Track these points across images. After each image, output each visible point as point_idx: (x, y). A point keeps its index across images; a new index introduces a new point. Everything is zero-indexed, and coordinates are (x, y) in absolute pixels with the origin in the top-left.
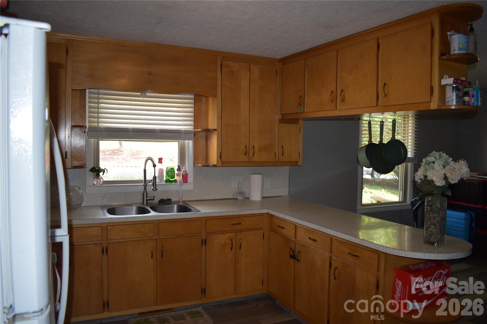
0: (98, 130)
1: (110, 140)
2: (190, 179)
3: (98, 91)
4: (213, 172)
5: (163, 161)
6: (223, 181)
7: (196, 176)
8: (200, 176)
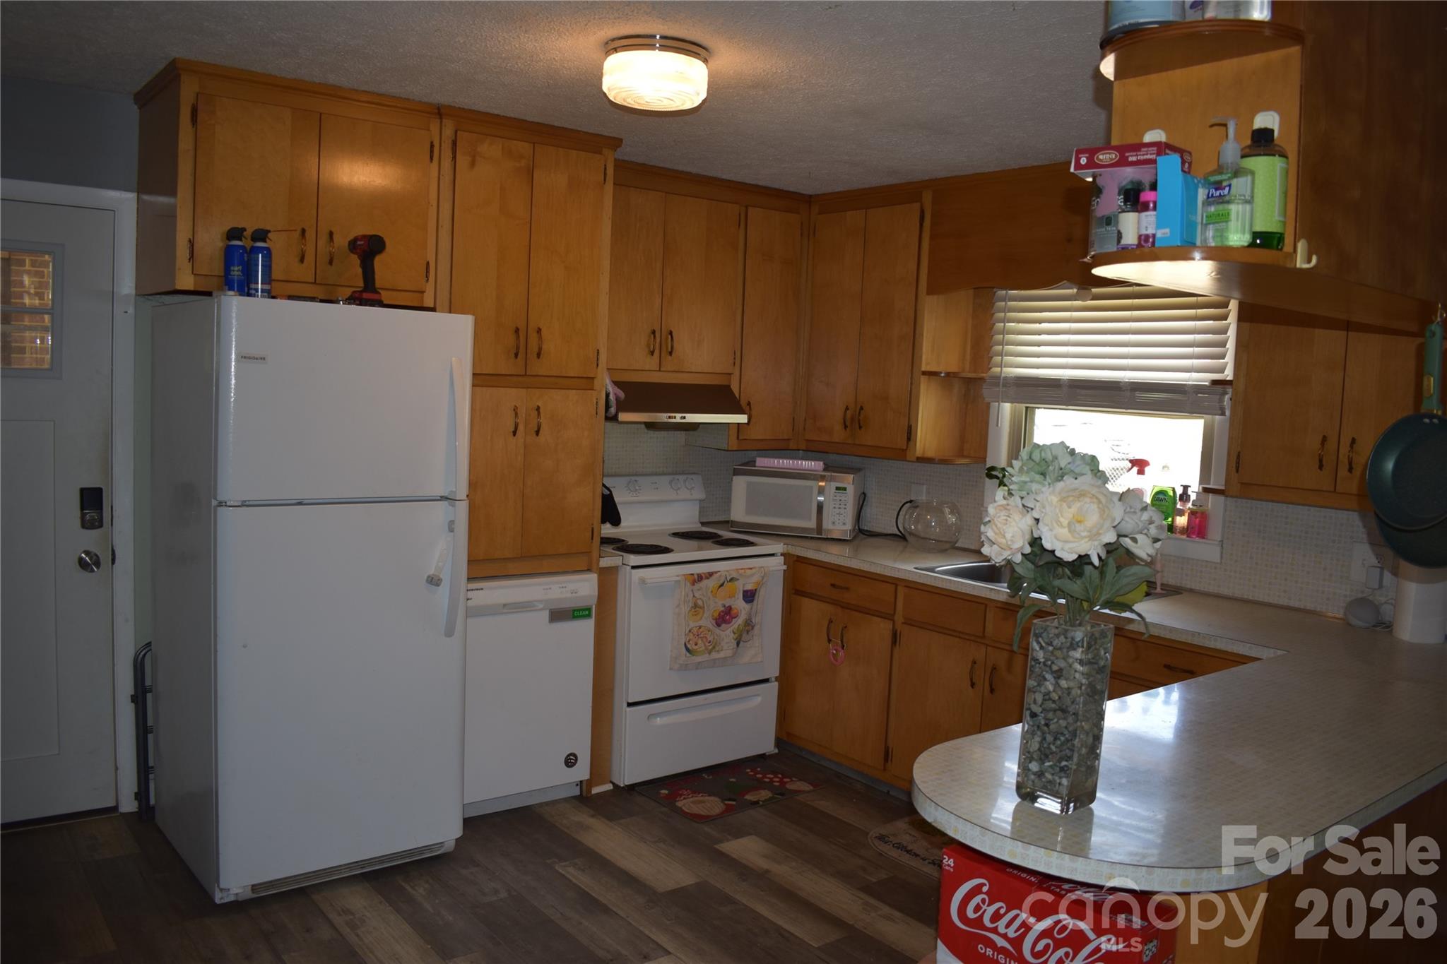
0: (1001, 384)
1: (1045, 408)
2: (1215, 529)
3: (1007, 293)
4: (1287, 518)
5: (1147, 469)
6: (1321, 553)
7: (1235, 523)
8: (1245, 524)
